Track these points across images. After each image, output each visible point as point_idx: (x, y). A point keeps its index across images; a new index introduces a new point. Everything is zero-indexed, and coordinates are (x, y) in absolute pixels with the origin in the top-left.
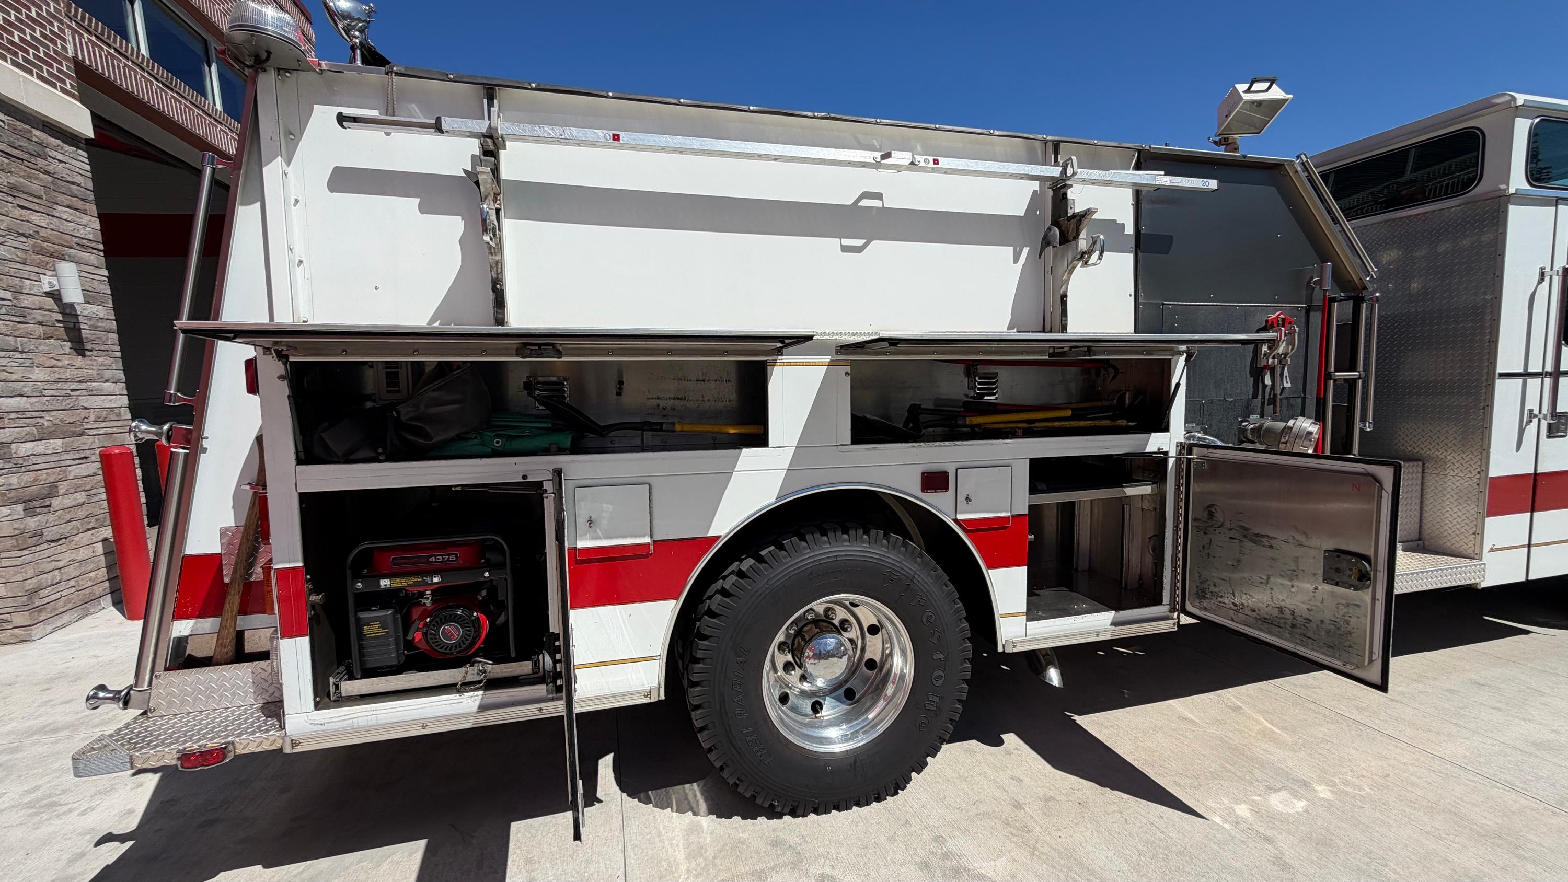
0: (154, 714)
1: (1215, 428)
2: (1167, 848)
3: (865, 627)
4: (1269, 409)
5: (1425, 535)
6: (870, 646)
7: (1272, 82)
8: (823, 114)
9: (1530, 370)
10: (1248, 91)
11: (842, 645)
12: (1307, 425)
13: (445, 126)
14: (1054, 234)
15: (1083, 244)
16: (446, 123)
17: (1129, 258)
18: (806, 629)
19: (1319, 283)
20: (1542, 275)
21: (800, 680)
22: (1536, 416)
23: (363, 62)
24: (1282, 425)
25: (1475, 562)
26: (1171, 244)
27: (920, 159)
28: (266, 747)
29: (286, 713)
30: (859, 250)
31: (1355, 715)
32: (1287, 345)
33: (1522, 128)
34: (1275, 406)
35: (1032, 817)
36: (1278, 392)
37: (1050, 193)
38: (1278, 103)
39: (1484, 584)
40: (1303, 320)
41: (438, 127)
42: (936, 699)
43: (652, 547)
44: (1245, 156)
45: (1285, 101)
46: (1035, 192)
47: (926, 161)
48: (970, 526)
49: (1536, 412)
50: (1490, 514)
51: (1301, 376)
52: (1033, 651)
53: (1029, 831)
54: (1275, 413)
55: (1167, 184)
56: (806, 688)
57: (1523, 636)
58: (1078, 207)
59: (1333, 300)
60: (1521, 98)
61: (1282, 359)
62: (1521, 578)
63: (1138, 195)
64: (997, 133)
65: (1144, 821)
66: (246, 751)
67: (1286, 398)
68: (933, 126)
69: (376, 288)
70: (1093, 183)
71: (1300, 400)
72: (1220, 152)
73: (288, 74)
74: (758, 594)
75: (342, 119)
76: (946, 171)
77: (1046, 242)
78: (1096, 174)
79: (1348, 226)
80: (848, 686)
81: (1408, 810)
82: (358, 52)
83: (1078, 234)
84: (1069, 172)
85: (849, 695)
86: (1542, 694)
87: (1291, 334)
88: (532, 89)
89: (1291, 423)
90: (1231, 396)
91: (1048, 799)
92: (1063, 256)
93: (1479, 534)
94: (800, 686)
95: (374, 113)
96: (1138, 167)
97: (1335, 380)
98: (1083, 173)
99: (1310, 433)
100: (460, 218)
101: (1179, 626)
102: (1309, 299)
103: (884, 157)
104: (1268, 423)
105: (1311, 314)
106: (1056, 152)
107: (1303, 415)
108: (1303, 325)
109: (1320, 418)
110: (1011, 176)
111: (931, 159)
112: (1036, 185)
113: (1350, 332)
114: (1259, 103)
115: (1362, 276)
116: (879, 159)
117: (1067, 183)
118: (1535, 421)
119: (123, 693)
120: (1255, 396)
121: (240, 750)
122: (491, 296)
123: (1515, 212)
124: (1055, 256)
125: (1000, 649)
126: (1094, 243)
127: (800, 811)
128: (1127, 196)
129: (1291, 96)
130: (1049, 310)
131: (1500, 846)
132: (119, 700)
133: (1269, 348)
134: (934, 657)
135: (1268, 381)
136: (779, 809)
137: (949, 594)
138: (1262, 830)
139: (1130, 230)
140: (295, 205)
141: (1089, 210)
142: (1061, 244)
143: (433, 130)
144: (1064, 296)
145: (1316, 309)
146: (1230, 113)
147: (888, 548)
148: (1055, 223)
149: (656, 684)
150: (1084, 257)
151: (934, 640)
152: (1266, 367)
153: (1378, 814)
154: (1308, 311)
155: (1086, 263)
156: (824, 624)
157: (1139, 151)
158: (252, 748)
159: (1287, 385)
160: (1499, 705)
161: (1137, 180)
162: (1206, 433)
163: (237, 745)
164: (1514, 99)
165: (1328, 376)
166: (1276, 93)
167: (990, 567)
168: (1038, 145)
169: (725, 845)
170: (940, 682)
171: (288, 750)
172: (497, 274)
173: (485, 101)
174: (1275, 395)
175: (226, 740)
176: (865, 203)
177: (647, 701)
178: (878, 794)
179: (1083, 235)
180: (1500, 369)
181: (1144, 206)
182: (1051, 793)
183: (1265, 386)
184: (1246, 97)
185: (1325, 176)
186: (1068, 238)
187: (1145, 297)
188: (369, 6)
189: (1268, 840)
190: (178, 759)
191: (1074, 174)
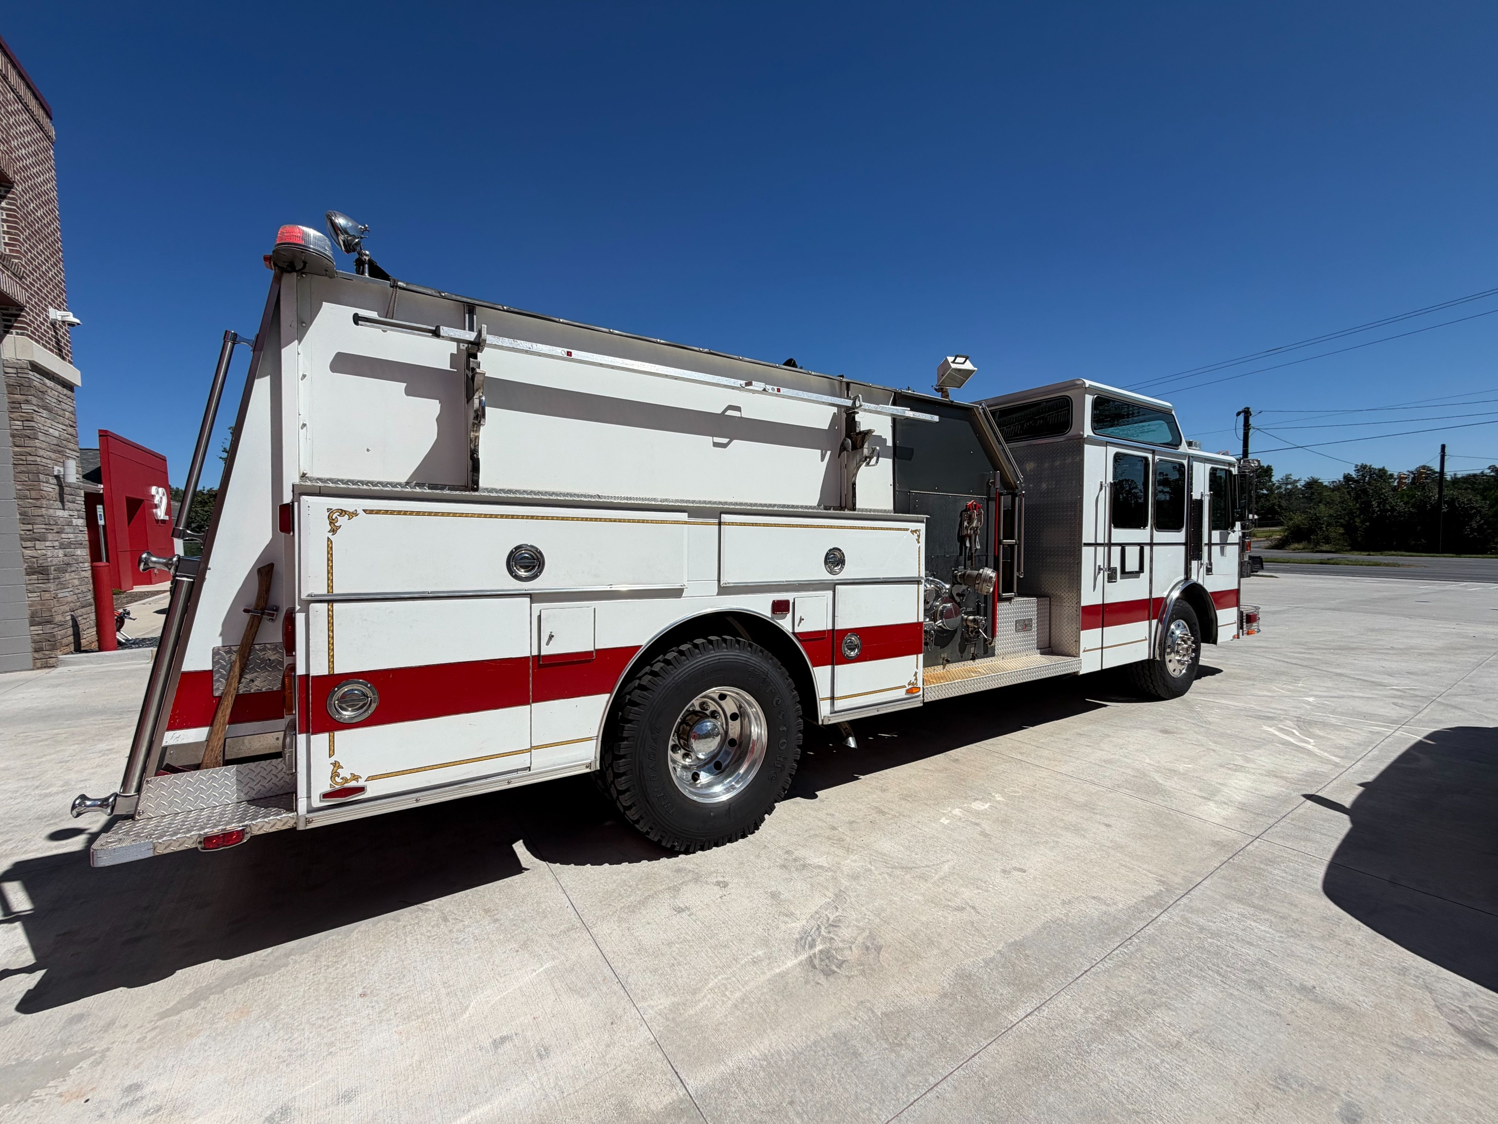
0: (141, 817)
1: (939, 574)
2: (924, 836)
3: (728, 715)
4: (969, 563)
5: (1053, 642)
6: (732, 729)
7: (967, 358)
8: (706, 350)
9: (1098, 542)
10: (954, 362)
11: (716, 727)
12: (989, 572)
13: (442, 333)
14: (848, 443)
15: (866, 451)
16: (444, 331)
17: (890, 461)
18: (688, 718)
19: (994, 483)
20: (1101, 485)
21: (683, 757)
22: (1102, 569)
23: (370, 275)
24: (976, 572)
25: (1077, 659)
26: (912, 455)
27: (769, 387)
28: (280, 827)
29: (298, 797)
30: (724, 446)
31: (1019, 757)
32: (978, 521)
33: (1089, 399)
34: (972, 561)
35: (843, 833)
36: (973, 551)
37: (844, 415)
38: (970, 372)
39: (1081, 673)
40: (986, 506)
41: (436, 334)
42: (782, 759)
43: (594, 654)
44: (952, 402)
45: (973, 371)
46: (835, 413)
47: (772, 389)
48: (802, 636)
49: (1102, 567)
50: (1083, 629)
51: (985, 543)
52: (839, 723)
53: (843, 840)
54: (972, 565)
55: (912, 416)
56: (687, 763)
57: (1104, 708)
58: (863, 428)
59: (1001, 494)
60: (1088, 383)
61: (975, 530)
62: (1099, 669)
63: (894, 420)
64: (813, 373)
65: (909, 825)
66: (261, 832)
67: (978, 556)
68: (774, 365)
69: (368, 450)
70: (870, 411)
71: (985, 557)
72: (938, 396)
73: (304, 276)
74: (667, 688)
75: (357, 319)
76: (784, 397)
77: (843, 448)
78: (872, 406)
79: (1006, 446)
80: (717, 760)
81: (1045, 800)
82: (367, 266)
83: (863, 445)
84: (858, 404)
85: (718, 766)
86: (1109, 736)
87: (979, 515)
88: (504, 311)
89: (981, 571)
90: (948, 553)
91: (851, 823)
92: (853, 459)
93: (1078, 641)
94: (683, 762)
95: (373, 315)
96: (894, 404)
97: (1003, 545)
98: (866, 405)
99: (991, 577)
100: (438, 401)
101: (924, 703)
102: (988, 494)
103: (747, 384)
104: (969, 572)
105: (990, 502)
106: (848, 389)
107: (987, 566)
108: (985, 509)
109: (996, 569)
110: (823, 403)
111: (776, 388)
112: (835, 410)
113: (1009, 514)
114: (960, 370)
115: (1015, 480)
116: (744, 386)
117: (856, 410)
118: (1102, 572)
119: (111, 800)
120: (961, 554)
121: (256, 832)
122: (470, 462)
123: (1087, 447)
124: (848, 456)
125: (820, 723)
126: (873, 451)
127: (691, 850)
128: (889, 420)
129: (976, 369)
130: (844, 492)
131: (1086, 810)
132: (108, 806)
133: (968, 523)
134: (781, 729)
135: (968, 545)
136: (677, 849)
137: (789, 685)
138: (973, 820)
139: (890, 443)
140: (302, 379)
141: (870, 430)
142: (852, 450)
143: (431, 334)
144: (854, 484)
145: (992, 499)
146: (944, 374)
147: (751, 653)
148: (848, 435)
149: (593, 758)
150: (867, 459)
151: (780, 717)
152: (967, 535)
153: (1031, 804)
154: (988, 500)
155: (868, 464)
156: (701, 715)
157: (895, 393)
158: (268, 829)
159: (978, 547)
160: (1089, 744)
161: (895, 412)
162: (935, 578)
163: (253, 827)
164: (1084, 383)
165: (1000, 542)
166: (968, 366)
167: (814, 665)
168: (836, 383)
169: (642, 877)
170: (784, 747)
171: (301, 827)
172: (475, 446)
173: (467, 316)
174: (972, 554)
175: (243, 824)
176: (729, 413)
177: (588, 770)
178: (744, 832)
179: (866, 446)
180: (1084, 541)
181: (898, 427)
182: (853, 819)
183: (966, 547)
184: (953, 366)
185: (993, 413)
186: (857, 446)
187: (900, 487)
188: (364, 226)
189: (977, 824)
190: (200, 843)
191: (861, 406)
